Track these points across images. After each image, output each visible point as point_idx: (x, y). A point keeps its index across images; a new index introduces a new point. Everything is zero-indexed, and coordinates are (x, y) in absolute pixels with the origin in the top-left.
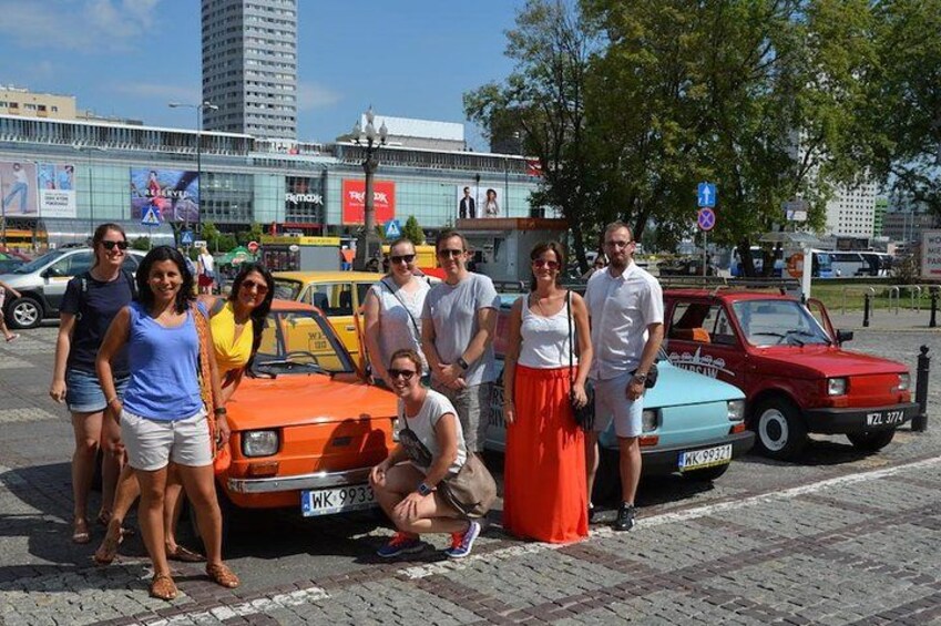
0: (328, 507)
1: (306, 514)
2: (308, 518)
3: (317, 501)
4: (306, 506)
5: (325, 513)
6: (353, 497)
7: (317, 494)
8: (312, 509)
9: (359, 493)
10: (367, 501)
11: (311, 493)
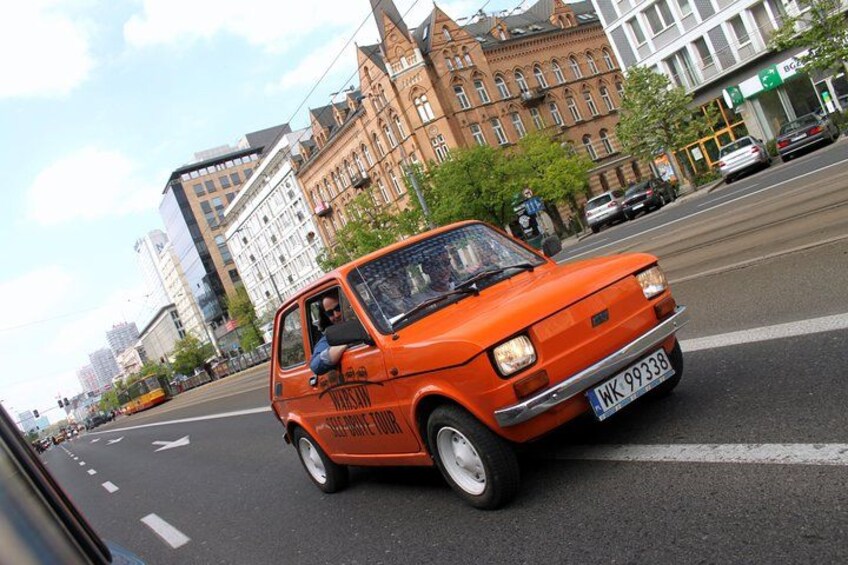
0: (620, 399)
1: (602, 418)
2: (604, 421)
3: (607, 398)
4: (597, 407)
5: (620, 407)
6: (639, 378)
7: (602, 388)
8: (605, 409)
9: (643, 370)
10: (655, 377)
11: (596, 390)
